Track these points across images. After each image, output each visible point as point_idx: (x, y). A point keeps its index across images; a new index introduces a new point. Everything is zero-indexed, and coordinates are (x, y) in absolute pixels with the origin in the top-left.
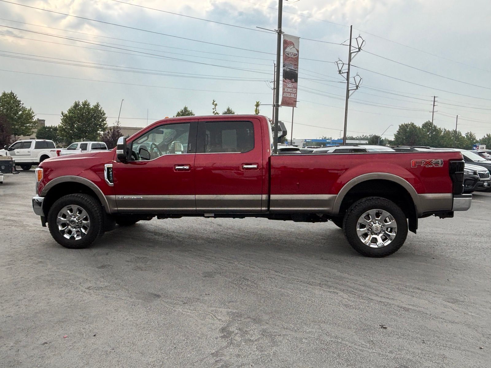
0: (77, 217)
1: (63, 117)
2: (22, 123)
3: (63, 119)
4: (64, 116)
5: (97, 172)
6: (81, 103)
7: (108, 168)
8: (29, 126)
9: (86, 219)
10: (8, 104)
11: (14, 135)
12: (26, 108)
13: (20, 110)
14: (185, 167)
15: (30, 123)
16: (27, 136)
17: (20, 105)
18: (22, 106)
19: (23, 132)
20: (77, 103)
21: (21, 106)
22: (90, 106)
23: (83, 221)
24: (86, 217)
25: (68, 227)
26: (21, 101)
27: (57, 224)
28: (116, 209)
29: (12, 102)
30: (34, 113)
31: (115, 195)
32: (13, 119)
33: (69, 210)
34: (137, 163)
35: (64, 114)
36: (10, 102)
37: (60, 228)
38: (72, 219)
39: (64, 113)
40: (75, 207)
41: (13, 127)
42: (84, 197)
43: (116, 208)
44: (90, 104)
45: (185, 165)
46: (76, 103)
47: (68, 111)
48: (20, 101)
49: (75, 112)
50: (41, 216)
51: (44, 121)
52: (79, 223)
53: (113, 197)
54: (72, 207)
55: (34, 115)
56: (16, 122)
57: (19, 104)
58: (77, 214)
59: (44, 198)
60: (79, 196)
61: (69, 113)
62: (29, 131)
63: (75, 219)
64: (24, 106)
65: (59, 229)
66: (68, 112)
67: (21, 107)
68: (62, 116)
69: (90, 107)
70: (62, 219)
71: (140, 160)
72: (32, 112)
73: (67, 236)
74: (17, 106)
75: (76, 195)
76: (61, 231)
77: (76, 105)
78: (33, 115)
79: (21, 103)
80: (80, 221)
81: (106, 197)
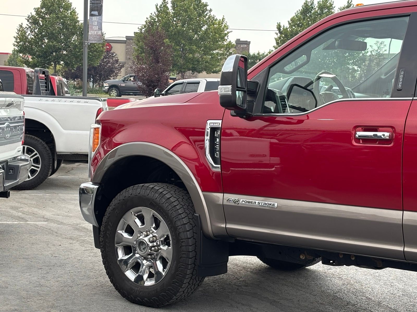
0: (151, 235)
1: (279, 35)
2: (205, 47)
3: (280, 38)
4: (280, 32)
5: (190, 137)
6: (316, 5)
7: (213, 130)
8: (218, 54)
9: (166, 242)
10: (186, 11)
11: (191, 72)
12: (215, 18)
13: (205, 23)
14: (379, 134)
15: (220, 47)
16: (213, 72)
17: (205, 13)
18: (208, 14)
19: (206, 66)
20: (309, 4)
21: (206, 15)
22: (332, 8)
23: (161, 247)
24: (167, 238)
25: (134, 255)
26: (208, 5)
27: (116, 245)
28: (223, 226)
29: (192, 7)
30: (227, 29)
31: (224, 192)
32: (192, 39)
33: (138, 217)
34: (277, 119)
35: (282, 28)
36: (189, 8)
37: (121, 255)
38: (141, 237)
39: (282, 26)
40: (148, 213)
41: (191, 55)
42: (164, 193)
43: (223, 223)
44: (333, 6)
45: (380, 129)
46: (306, 4)
47: (290, 22)
48: (206, 5)
49: (303, 24)
50: (93, 226)
51: (248, 43)
52: (153, 248)
53: (219, 196)
54: (143, 213)
55: (228, 33)
56: (196, 46)
57: (203, 12)
58: (152, 229)
59: (98, 188)
60: (157, 188)
61: (291, 26)
62: (218, 64)
63: (146, 239)
64: (212, 13)
65: (118, 257)
66: (289, 24)
67: (207, 17)
68: (278, 32)
69: (333, 11)
70: (126, 235)
71: (289, 112)
72: (225, 26)
73: (131, 275)
74: (200, 15)
75: (151, 186)
76: (121, 260)
77: (307, 9)
78: (226, 32)
79: (208, 8)
80: (155, 244)
81: (204, 195)
